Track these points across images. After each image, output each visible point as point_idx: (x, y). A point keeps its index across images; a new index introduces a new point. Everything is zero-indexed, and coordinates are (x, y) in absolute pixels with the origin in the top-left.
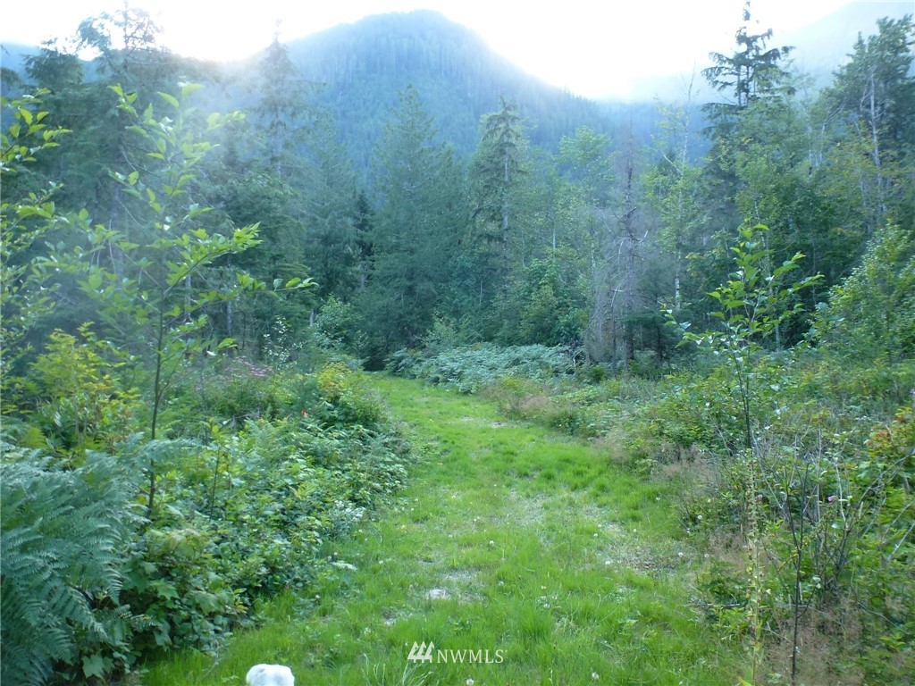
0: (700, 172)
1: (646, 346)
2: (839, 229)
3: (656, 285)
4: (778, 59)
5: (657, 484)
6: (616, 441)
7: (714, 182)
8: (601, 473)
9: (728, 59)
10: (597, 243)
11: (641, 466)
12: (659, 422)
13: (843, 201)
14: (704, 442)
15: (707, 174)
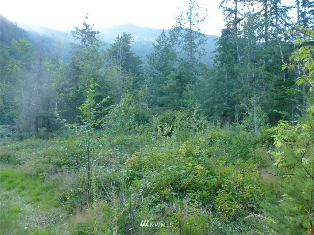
0: (67, 65)
1: (43, 126)
2: (111, 92)
3: (49, 103)
4: (95, 35)
5: (48, 183)
6: (29, 166)
7: (72, 70)
8: (22, 180)
9: (79, 30)
10: (25, 85)
11: (41, 176)
12: (49, 157)
13: (112, 83)
14: (67, 164)
15: (69, 67)
